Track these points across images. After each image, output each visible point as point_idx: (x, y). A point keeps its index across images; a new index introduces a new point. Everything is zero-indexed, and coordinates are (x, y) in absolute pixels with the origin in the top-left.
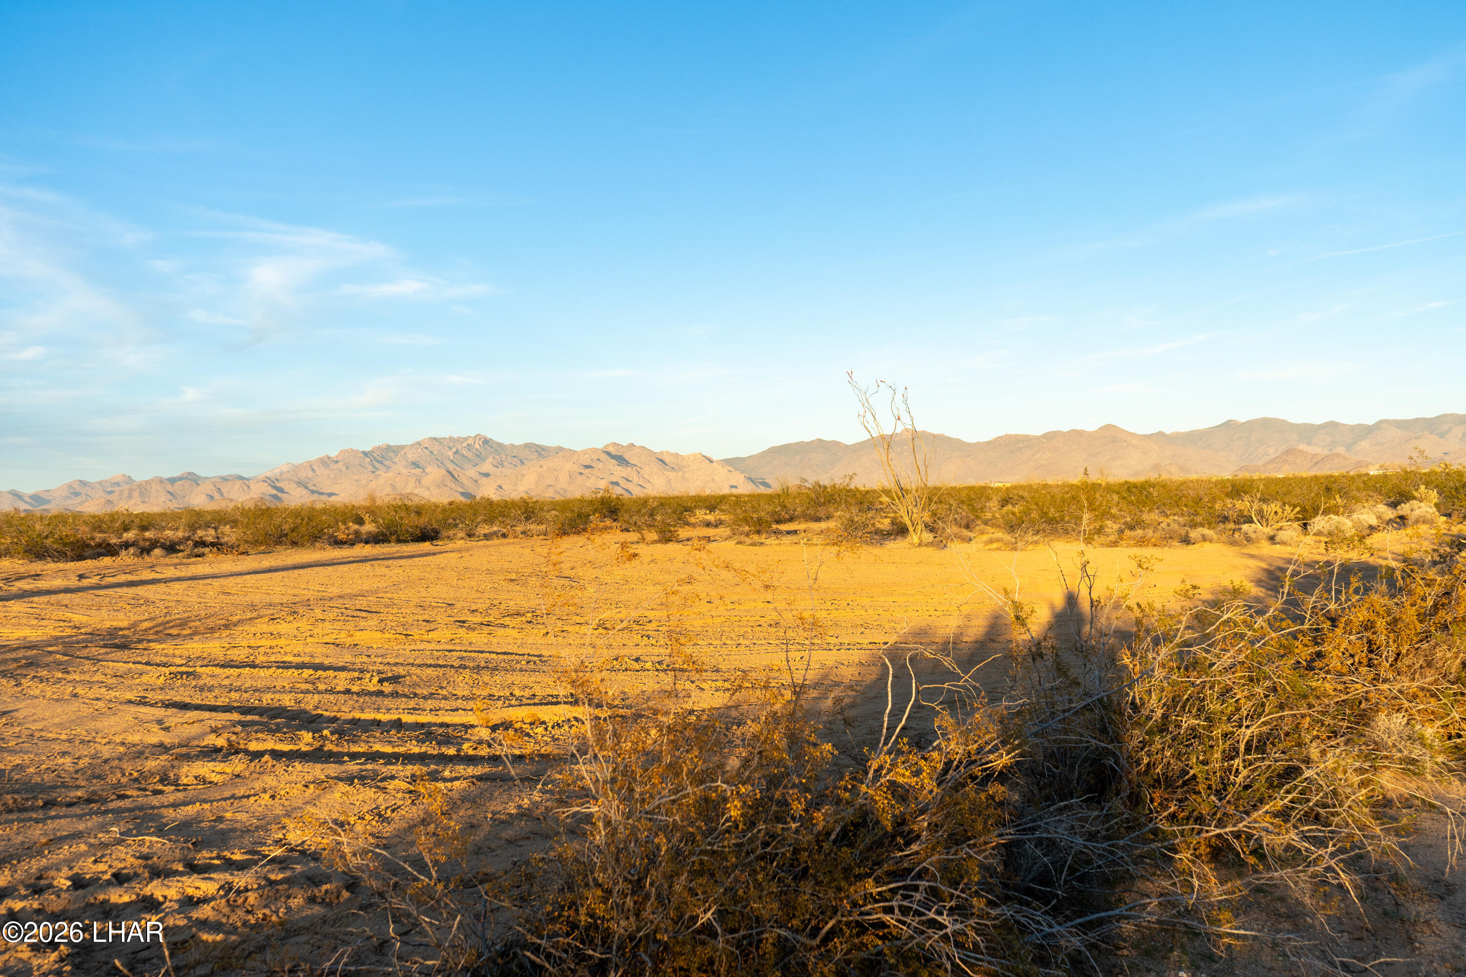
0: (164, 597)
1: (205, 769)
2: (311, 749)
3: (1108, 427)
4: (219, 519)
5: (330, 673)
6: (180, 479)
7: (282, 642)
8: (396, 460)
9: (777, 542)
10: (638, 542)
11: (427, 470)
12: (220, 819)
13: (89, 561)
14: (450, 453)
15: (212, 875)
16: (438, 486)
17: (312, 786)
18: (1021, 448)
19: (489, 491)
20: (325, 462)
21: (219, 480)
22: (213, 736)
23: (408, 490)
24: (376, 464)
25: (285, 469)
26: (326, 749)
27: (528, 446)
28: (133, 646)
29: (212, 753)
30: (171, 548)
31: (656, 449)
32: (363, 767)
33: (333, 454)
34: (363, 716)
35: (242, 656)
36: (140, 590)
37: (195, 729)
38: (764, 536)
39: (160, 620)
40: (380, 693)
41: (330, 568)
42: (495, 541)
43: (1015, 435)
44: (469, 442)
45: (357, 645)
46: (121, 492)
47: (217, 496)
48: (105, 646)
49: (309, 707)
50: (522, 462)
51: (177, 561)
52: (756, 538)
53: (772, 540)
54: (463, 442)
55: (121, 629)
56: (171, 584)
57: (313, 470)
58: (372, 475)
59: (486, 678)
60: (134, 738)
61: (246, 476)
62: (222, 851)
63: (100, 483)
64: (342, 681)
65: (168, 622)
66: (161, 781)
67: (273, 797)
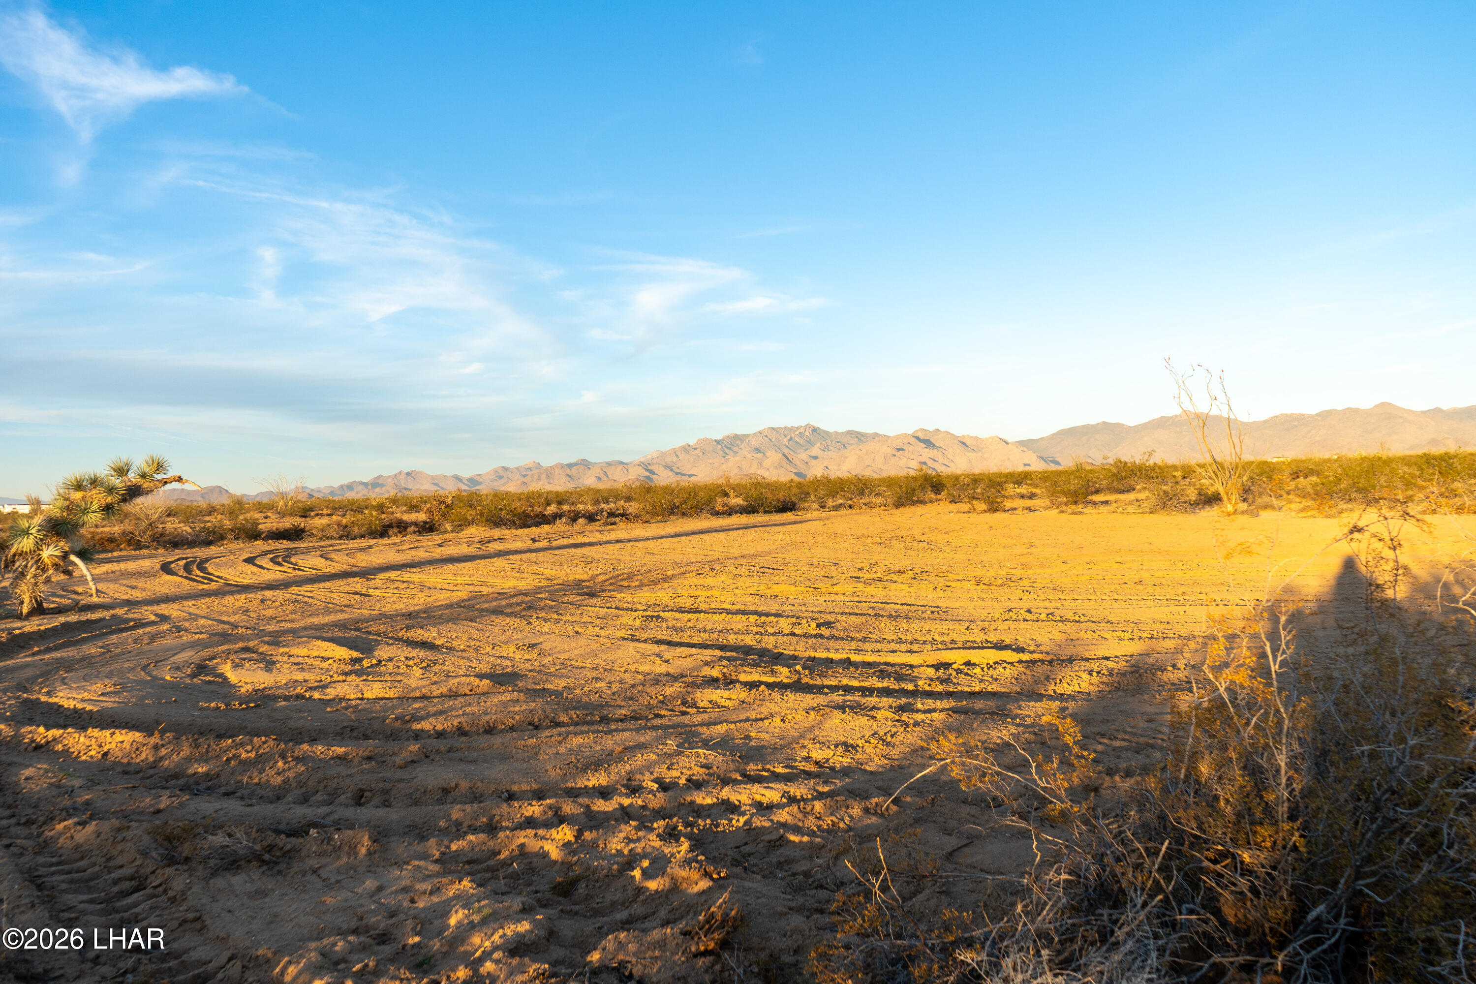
0: (604, 556)
1: (715, 695)
2: (791, 681)
3: (1383, 405)
4: (614, 495)
5: (772, 618)
6: (576, 464)
7: (715, 593)
8: (742, 446)
9: (1094, 511)
10: (969, 512)
11: (767, 454)
12: (748, 737)
13: (533, 528)
14: (785, 440)
15: (770, 785)
16: (776, 468)
17: (812, 713)
18: (1296, 426)
19: (816, 471)
20: (686, 449)
21: (604, 465)
22: (707, 668)
23: (752, 471)
24: (726, 450)
25: (655, 455)
26: (803, 681)
27: (850, 433)
28: (599, 594)
29: (712, 682)
30: (591, 518)
31: (958, 433)
32: (845, 698)
33: (692, 442)
34: (818, 655)
35: (688, 604)
36: (585, 551)
37: (690, 663)
38: (1080, 506)
39: (611, 574)
40: (821, 636)
41: (723, 534)
42: (843, 512)
43: (1291, 415)
44: (800, 430)
45: (776, 596)
46: (533, 476)
47: (604, 477)
48: (579, 594)
49: (770, 647)
50: (845, 447)
51: (597, 528)
52: (1073, 507)
53: (1089, 509)
54: (795, 431)
55: (584, 581)
56: (605, 546)
57: (677, 456)
58: (723, 459)
59: (905, 625)
60: (646, 668)
61: (625, 461)
62: (765, 764)
63: (517, 468)
64: (785, 625)
65: (618, 576)
66: (684, 703)
67: (783, 720)
